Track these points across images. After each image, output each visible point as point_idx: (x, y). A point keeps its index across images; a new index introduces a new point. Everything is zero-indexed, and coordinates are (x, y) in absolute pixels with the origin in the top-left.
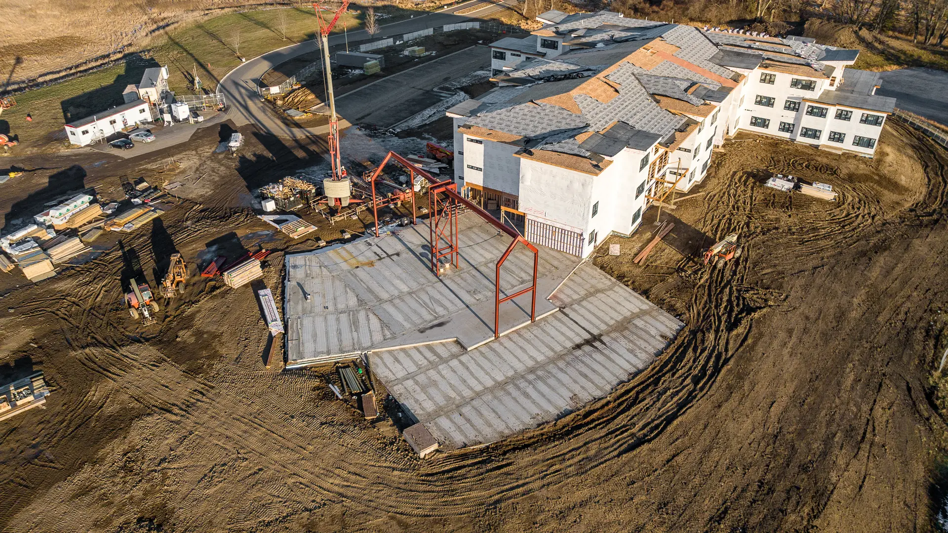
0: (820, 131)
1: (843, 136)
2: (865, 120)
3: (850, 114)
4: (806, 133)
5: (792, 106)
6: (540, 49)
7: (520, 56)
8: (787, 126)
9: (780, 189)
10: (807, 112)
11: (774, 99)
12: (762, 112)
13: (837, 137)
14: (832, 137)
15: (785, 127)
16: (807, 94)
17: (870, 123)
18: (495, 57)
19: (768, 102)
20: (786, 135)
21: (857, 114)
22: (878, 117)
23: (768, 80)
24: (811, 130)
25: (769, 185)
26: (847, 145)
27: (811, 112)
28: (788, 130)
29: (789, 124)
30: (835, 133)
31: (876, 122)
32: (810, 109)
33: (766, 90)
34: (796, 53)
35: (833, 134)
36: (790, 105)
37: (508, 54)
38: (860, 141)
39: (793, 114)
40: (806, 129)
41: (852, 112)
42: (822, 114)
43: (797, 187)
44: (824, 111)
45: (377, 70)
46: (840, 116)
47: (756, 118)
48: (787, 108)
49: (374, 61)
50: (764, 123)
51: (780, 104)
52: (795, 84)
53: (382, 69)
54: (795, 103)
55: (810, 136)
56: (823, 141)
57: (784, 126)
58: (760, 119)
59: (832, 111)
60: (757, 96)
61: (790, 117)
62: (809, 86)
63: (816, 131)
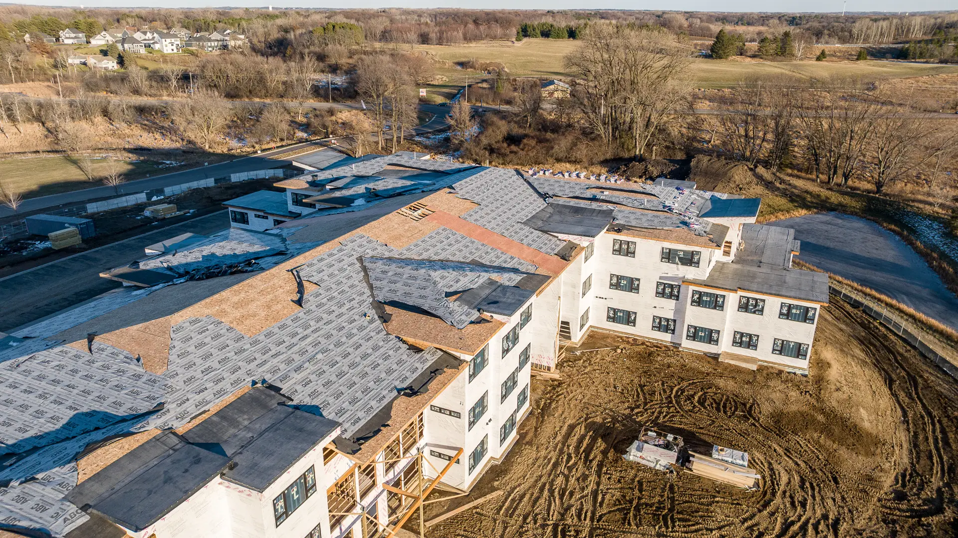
0: (718, 332)
1: (755, 339)
2: (787, 314)
3: (761, 304)
4: (695, 334)
5: (668, 290)
6: (292, 208)
7: (267, 218)
8: (664, 323)
9: (652, 465)
10: (693, 301)
11: (638, 280)
12: (623, 300)
13: (746, 340)
14: (738, 340)
15: (662, 325)
16: (689, 272)
17: (796, 318)
18: (235, 220)
19: (631, 285)
20: (666, 337)
21: (773, 304)
22: (807, 310)
23: (625, 250)
24: (703, 329)
25: (631, 458)
26: (764, 354)
27: (699, 301)
28: (666, 329)
29: (667, 320)
30: (742, 335)
31: (805, 316)
32: (696, 297)
33: (625, 267)
34: (664, 207)
35: (738, 336)
36: (664, 289)
37: (251, 215)
38: (782, 348)
39: (671, 304)
40: (695, 328)
41: (764, 301)
42: (716, 304)
43: (684, 459)
44: (720, 300)
45: (77, 240)
46: (744, 307)
47: (614, 310)
48: (661, 294)
49: (72, 229)
50: (628, 318)
51: (648, 288)
52: (669, 256)
53: (83, 241)
54: (671, 286)
55: (702, 340)
56: (725, 346)
57: (660, 323)
58: (620, 311)
59: (732, 299)
60: (612, 276)
61: (667, 309)
62: (690, 260)
63: (711, 331)
